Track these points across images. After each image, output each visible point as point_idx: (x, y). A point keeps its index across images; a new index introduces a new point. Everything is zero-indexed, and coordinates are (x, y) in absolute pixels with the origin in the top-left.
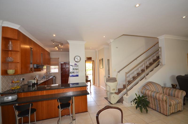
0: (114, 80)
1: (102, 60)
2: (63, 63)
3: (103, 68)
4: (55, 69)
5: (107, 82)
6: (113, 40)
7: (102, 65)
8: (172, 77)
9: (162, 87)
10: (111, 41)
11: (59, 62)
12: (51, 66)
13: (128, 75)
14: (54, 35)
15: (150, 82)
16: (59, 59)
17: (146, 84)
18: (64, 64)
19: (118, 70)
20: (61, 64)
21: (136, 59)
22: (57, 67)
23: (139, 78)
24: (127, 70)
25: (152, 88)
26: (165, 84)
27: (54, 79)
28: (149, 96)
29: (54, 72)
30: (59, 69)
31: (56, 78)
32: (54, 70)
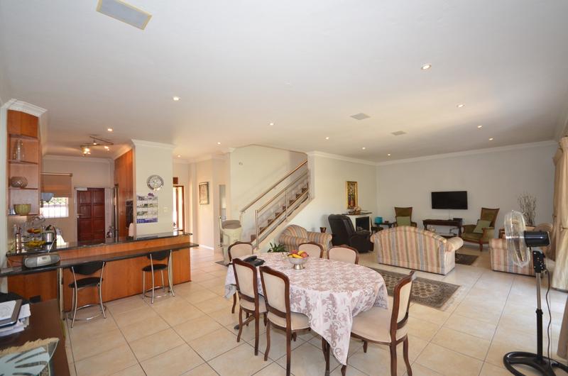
0: (235, 224)
1: (205, 187)
2: (86, 190)
3: (208, 203)
4: (57, 208)
5: (223, 228)
6: (233, 149)
7: (206, 197)
8: (324, 216)
9: (308, 232)
10: (231, 151)
13: (259, 214)
14: (110, 130)
15: (292, 226)
16: (72, 178)
17: (287, 229)
18: (89, 193)
19: (242, 208)
20: (78, 191)
21: (274, 187)
22: (64, 200)
23: (277, 221)
24: (257, 206)
25: (295, 234)
26: (313, 229)
28: (288, 245)
30: (70, 206)
32: (52, 209)
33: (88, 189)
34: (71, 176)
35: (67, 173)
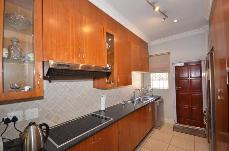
2: (183, 64)
4: (161, 81)
11: (169, 64)
12: (151, 74)
16: (170, 55)
18: (186, 68)
20: (176, 67)
22: (165, 75)
27: (156, 104)
29: (158, 87)
30: (169, 79)
31: (162, 102)
32: (158, 81)
33: (185, 64)
34: (169, 54)
35: (166, 51)
